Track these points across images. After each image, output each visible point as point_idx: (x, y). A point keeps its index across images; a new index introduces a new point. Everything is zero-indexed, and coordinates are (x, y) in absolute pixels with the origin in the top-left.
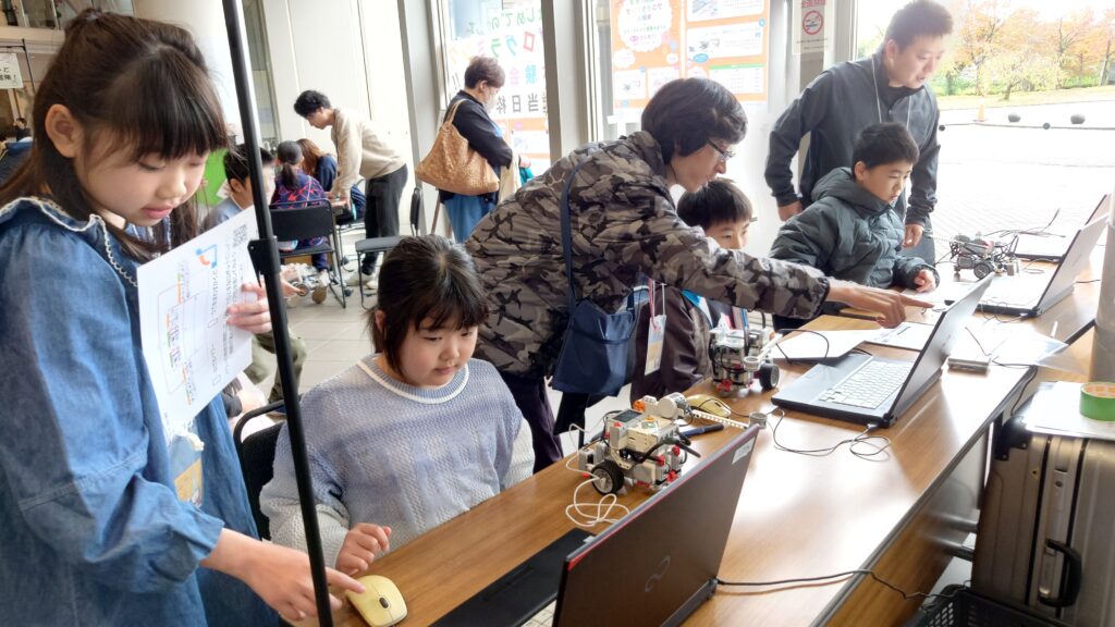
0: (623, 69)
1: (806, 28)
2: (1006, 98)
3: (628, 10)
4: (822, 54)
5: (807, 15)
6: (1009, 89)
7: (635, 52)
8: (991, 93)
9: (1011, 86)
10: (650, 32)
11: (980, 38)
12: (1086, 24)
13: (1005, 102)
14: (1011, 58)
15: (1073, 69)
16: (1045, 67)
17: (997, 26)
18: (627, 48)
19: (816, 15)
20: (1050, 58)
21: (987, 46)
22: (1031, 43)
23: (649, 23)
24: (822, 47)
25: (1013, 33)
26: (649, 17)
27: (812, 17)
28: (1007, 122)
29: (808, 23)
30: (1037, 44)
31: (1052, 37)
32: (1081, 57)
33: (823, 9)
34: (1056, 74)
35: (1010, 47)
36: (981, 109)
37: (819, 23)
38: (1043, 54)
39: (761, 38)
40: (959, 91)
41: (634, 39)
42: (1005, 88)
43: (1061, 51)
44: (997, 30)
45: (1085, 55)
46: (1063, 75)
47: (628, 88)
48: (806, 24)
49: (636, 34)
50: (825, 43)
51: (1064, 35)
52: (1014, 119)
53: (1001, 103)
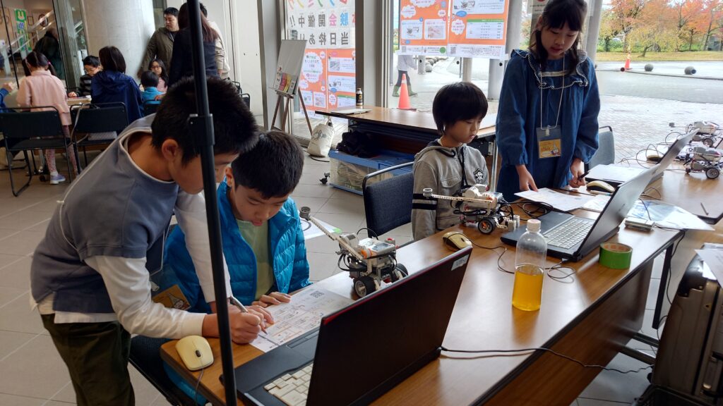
2: (643, 56)
6: (645, 50)
7: (416, 8)
8: (633, 52)
9: (647, 48)
11: (629, 15)
14: (647, 30)
15: (686, 39)
16: (669, 36)
17: (641, 7)
20: (672, 31)
21: (631, 20)
22: (661, 20)
25: (651, 13)
28: (644, 71)
30: (665, 21)
31: (674, 18)
32: (692, 32)
34: (676, 42)
35: (647, 22)
36: (627, 61)
38: (668, 28)
39: (504, 2)
40: (612, 49)
43: (680, 26)
45: (695, 31)
46: (681, 42)
47: (410, 31)
51: (683, 17)
52: (648, 69)
53: (640, 58)
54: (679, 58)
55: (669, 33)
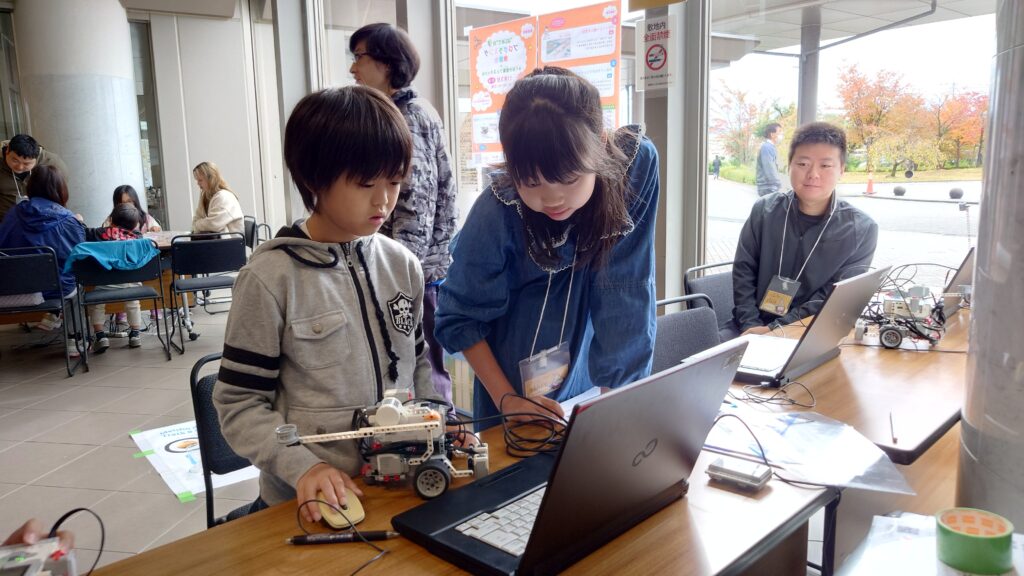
0: (481, 112)
1: (649, 64)
2: (893, 175)
3: (486, 52)
4: (666, 90)
5: (651, 49)
6: (895, 169)
7: (492, 94)
8: (879, 171)
9: (896, 165)
10: (506, 74)
11: (869, 122)
12: (961, 113)
13: (891, 179)
14: (895, 141)
15: (951, 152)
16: (925, 148)
17: (884, 111)
18: (486, 90)
19: (659, 49)
20: (930, 141)
21: (875, 129)
22: (913, 128)
23: (505, 64)
24: (666, 83)
25: (898, 118)
26: (506, 58)
27: (655, 51)
28: (893, 195)
29: (652, 58)
30: (920, 129)
31: (932, 124)
32: (958, 142)
33: (666, 43)
34: (937, 156)
35: (896, 131)
36: (870, 184)
37: (662, 57)
38: (924, 138)
39: (613, 78)
40: (852, 168)
41: (491, 81)
42: (892, 167)
43: (940, 135)
44: (884, 116)
45: (961, 141)
46: (943, 157)
47: (485, 131)
48: (650, 58)
49: (492, 76)
50: (669, 79)
51: (942, 122)
52: (899, 192)
53: (888, 179)
54: (942, 177)
55: (925, 144)
